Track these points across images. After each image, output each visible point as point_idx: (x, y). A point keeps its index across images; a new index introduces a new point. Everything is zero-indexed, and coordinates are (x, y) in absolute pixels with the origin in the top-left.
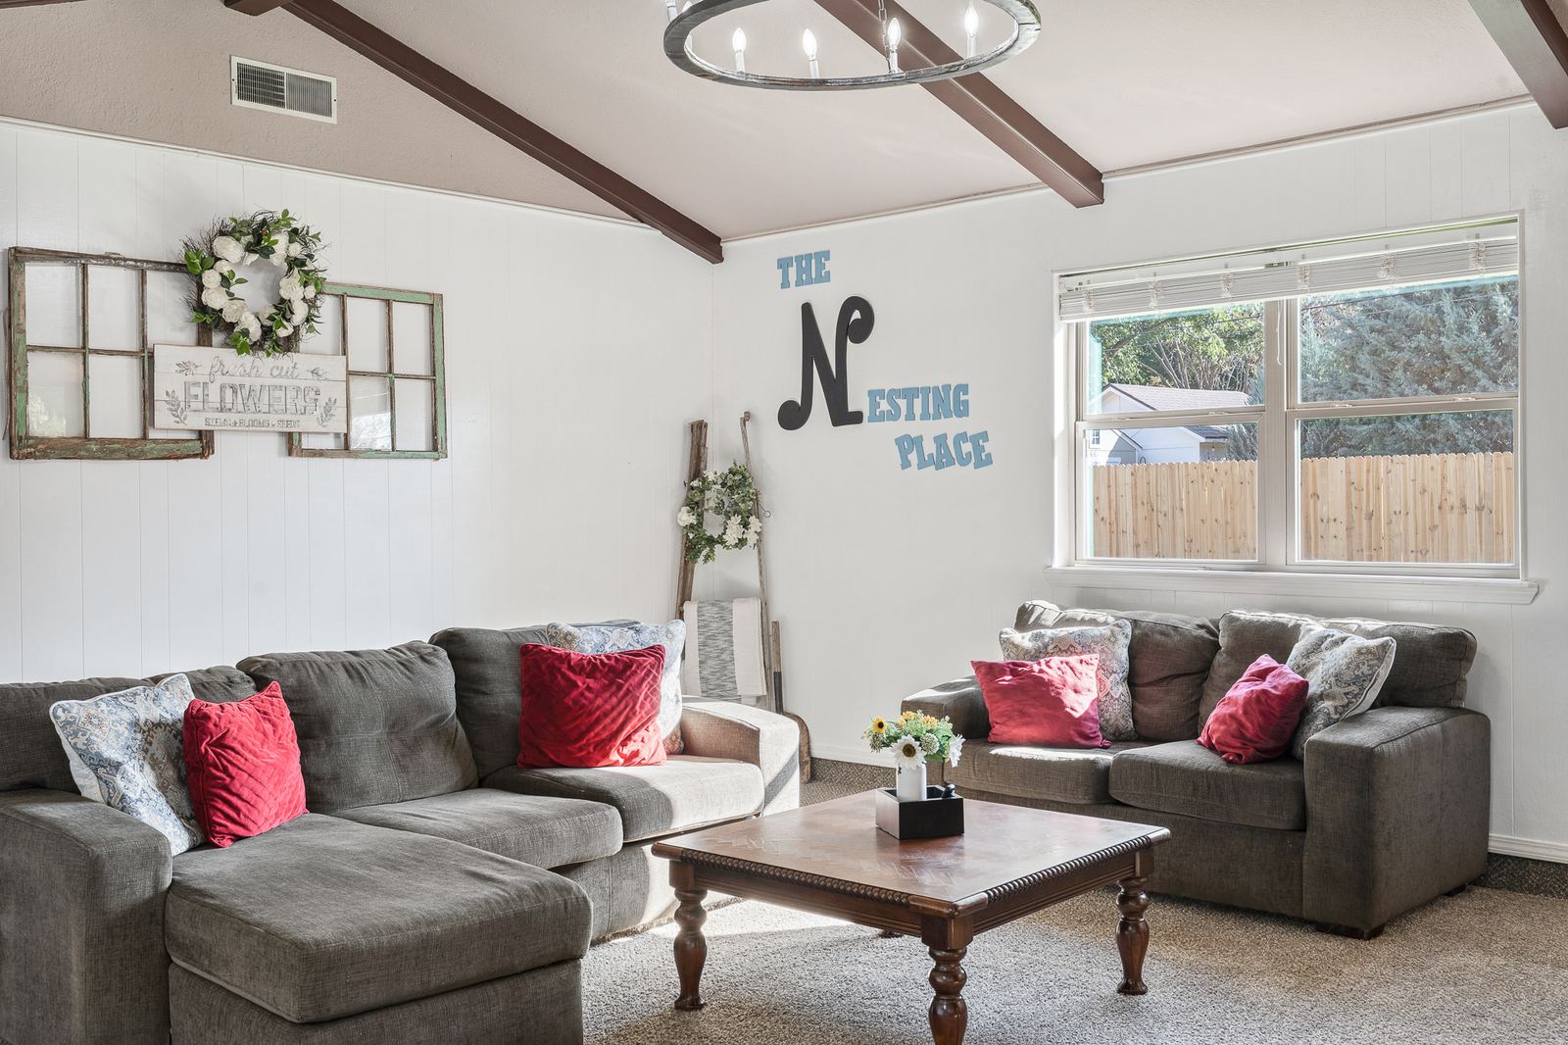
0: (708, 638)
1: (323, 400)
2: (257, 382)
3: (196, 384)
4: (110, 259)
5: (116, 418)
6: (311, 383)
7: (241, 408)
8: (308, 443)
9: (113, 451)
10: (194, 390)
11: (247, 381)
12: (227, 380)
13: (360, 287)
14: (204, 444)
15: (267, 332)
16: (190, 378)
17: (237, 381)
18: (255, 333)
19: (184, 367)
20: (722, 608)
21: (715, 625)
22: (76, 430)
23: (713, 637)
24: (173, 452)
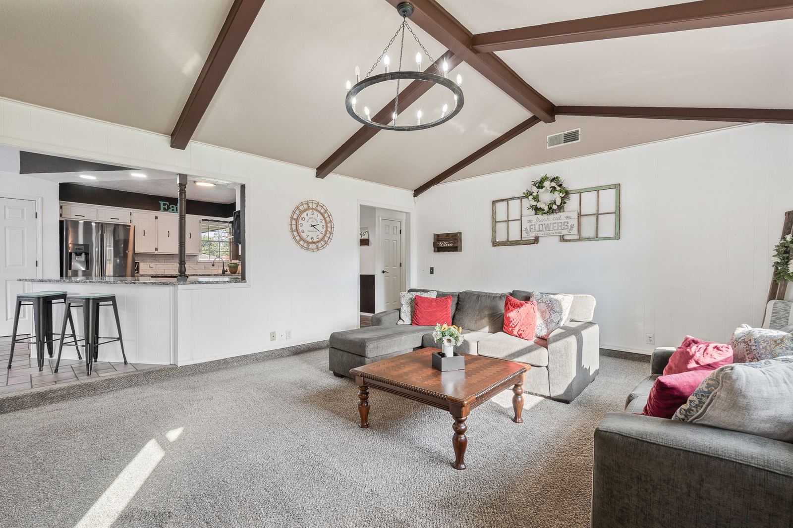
0: (777, 319)
1: (569, 225)
2: (549, 222)
3: (532, 225)
4: (513, 198)
5: (515, 236)
6: (566, 221)
7: (544, 230)
8: (566, 238)
9: (513, 243)
10: (532, 227)
11: (546, 223)
12: (541, 223)
13: (585, 189)
14: (536, 240)
15: (550, 208)
16: (531, 224)
17: (543, 223)
18: (546, 209)
19: (529, 221)
20: (787, 305)
21: (782, 313)
22: (506, 239)
23: (780, 319)
24: (528, 243)
